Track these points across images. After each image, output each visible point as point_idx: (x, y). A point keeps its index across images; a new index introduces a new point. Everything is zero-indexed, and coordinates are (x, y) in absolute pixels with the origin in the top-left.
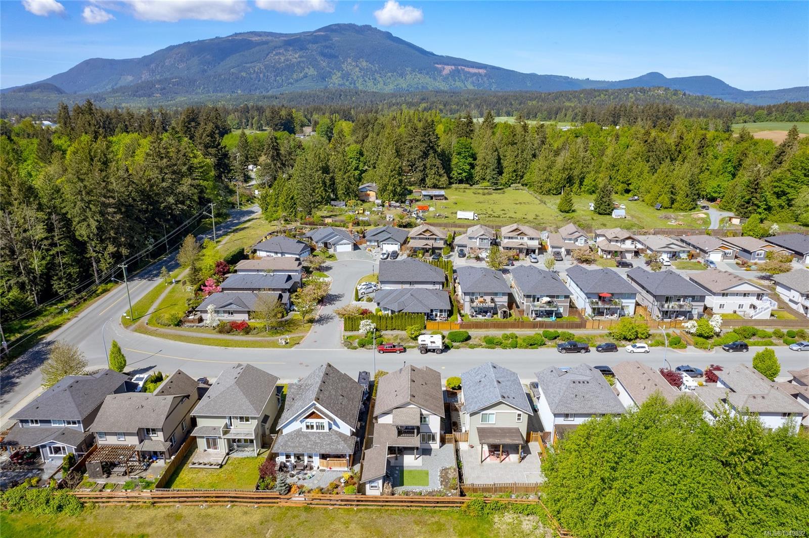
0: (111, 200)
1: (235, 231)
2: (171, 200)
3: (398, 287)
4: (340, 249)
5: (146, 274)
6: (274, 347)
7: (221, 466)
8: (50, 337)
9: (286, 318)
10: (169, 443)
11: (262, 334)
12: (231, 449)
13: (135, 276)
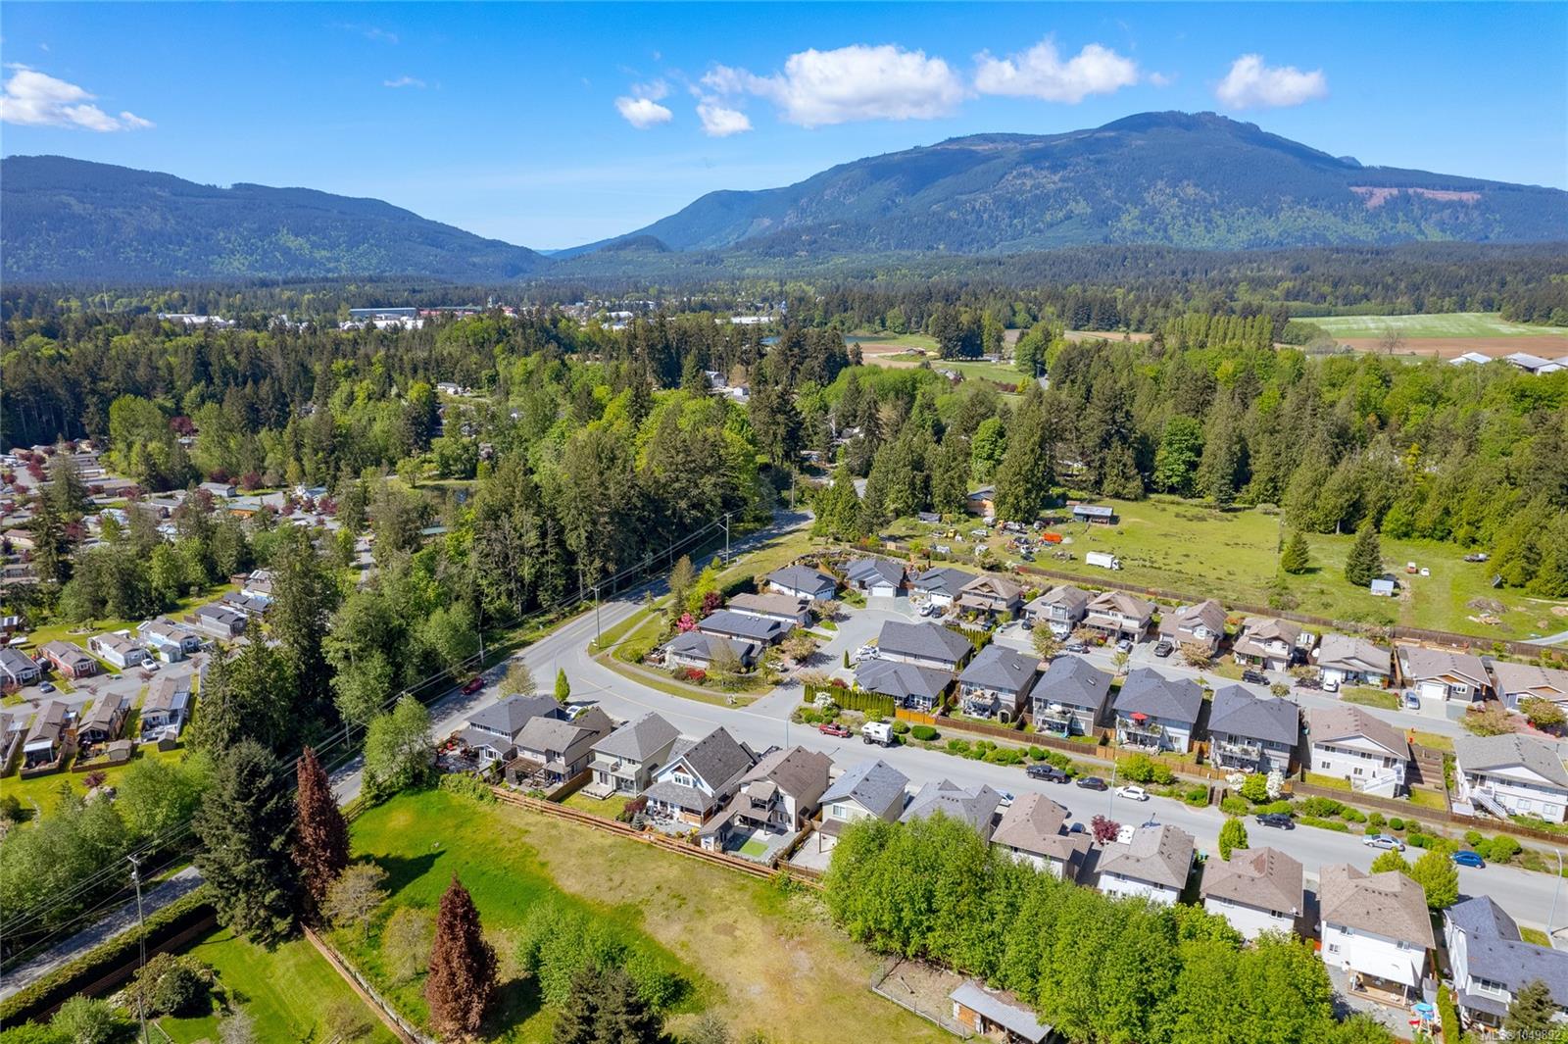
0: (605, 509)
1: (763, 548)
2: (683, 504)
3: (900, 658)
4: (877, 592)
5: (635, 594)
6: (719, 704)
7: (604, 799)
8: (520, 653)
9: (750, 674)
10: (569, 769)
11: (716, 688)
12: (619, 788)
13: (621, 595)
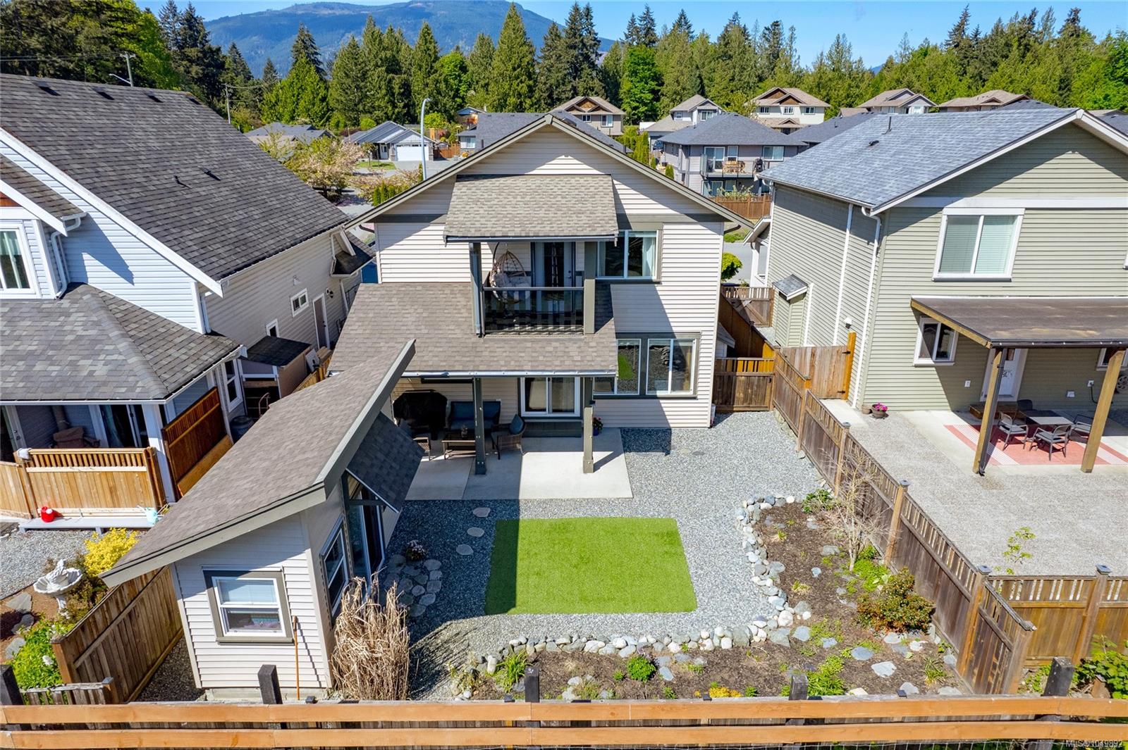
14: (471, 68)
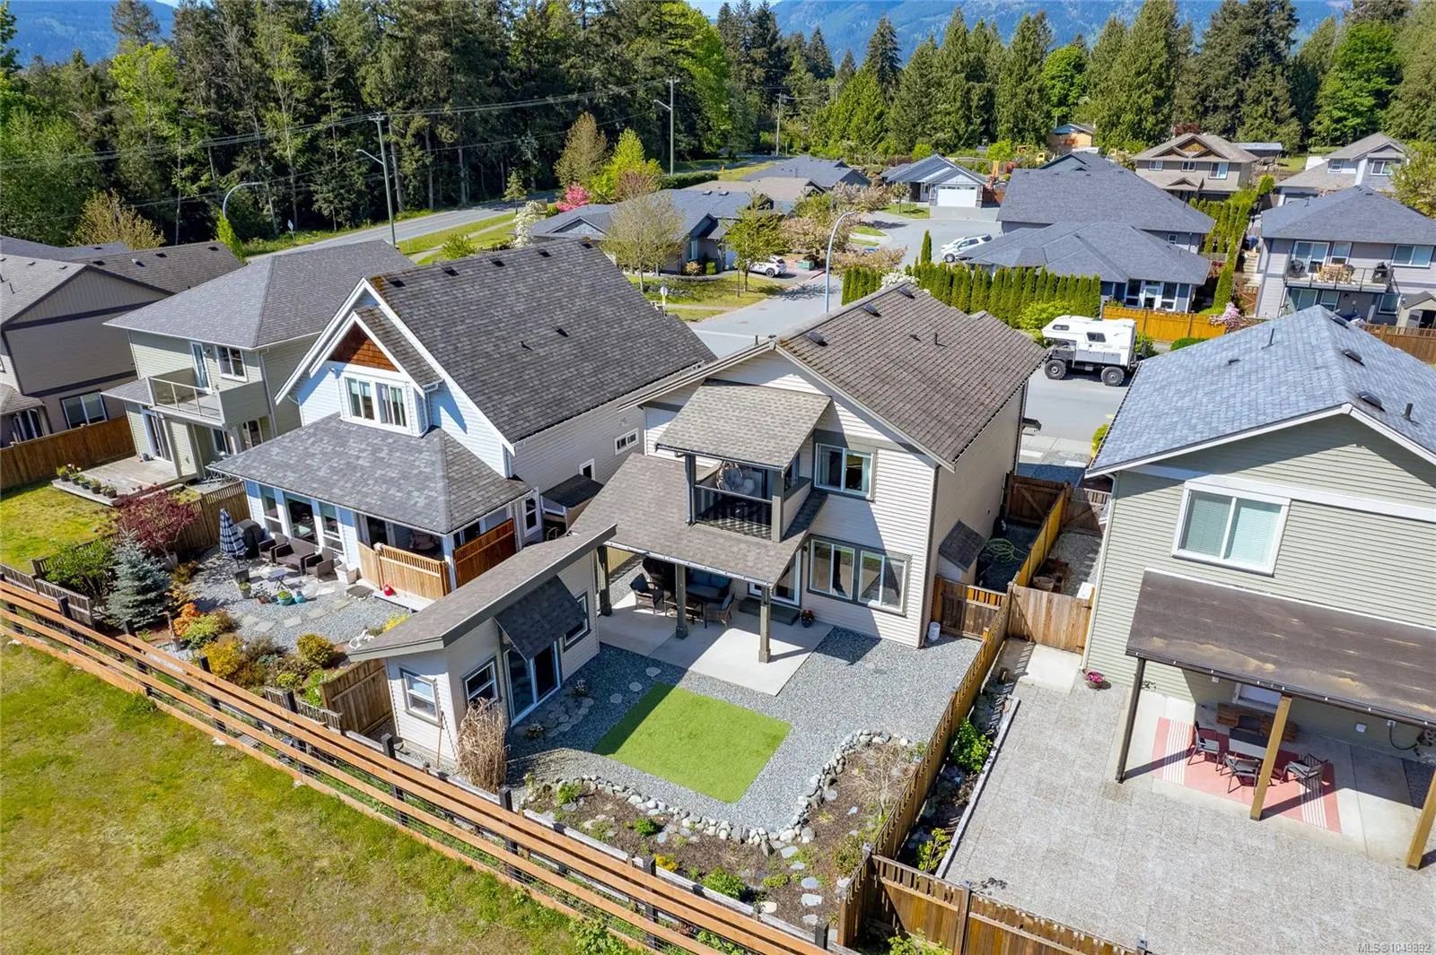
4: (946, 199)
9: (709, 276)
10: (33, 403)
14: (1090, 66)
